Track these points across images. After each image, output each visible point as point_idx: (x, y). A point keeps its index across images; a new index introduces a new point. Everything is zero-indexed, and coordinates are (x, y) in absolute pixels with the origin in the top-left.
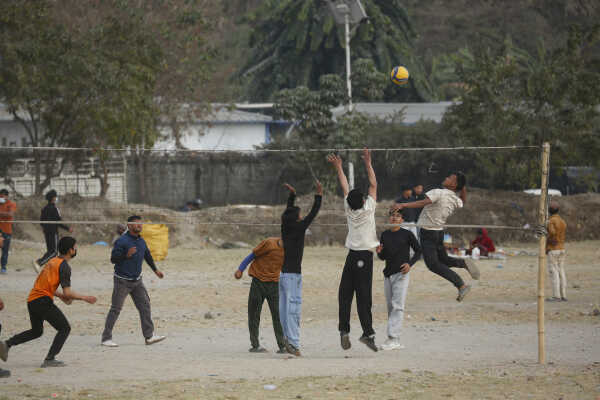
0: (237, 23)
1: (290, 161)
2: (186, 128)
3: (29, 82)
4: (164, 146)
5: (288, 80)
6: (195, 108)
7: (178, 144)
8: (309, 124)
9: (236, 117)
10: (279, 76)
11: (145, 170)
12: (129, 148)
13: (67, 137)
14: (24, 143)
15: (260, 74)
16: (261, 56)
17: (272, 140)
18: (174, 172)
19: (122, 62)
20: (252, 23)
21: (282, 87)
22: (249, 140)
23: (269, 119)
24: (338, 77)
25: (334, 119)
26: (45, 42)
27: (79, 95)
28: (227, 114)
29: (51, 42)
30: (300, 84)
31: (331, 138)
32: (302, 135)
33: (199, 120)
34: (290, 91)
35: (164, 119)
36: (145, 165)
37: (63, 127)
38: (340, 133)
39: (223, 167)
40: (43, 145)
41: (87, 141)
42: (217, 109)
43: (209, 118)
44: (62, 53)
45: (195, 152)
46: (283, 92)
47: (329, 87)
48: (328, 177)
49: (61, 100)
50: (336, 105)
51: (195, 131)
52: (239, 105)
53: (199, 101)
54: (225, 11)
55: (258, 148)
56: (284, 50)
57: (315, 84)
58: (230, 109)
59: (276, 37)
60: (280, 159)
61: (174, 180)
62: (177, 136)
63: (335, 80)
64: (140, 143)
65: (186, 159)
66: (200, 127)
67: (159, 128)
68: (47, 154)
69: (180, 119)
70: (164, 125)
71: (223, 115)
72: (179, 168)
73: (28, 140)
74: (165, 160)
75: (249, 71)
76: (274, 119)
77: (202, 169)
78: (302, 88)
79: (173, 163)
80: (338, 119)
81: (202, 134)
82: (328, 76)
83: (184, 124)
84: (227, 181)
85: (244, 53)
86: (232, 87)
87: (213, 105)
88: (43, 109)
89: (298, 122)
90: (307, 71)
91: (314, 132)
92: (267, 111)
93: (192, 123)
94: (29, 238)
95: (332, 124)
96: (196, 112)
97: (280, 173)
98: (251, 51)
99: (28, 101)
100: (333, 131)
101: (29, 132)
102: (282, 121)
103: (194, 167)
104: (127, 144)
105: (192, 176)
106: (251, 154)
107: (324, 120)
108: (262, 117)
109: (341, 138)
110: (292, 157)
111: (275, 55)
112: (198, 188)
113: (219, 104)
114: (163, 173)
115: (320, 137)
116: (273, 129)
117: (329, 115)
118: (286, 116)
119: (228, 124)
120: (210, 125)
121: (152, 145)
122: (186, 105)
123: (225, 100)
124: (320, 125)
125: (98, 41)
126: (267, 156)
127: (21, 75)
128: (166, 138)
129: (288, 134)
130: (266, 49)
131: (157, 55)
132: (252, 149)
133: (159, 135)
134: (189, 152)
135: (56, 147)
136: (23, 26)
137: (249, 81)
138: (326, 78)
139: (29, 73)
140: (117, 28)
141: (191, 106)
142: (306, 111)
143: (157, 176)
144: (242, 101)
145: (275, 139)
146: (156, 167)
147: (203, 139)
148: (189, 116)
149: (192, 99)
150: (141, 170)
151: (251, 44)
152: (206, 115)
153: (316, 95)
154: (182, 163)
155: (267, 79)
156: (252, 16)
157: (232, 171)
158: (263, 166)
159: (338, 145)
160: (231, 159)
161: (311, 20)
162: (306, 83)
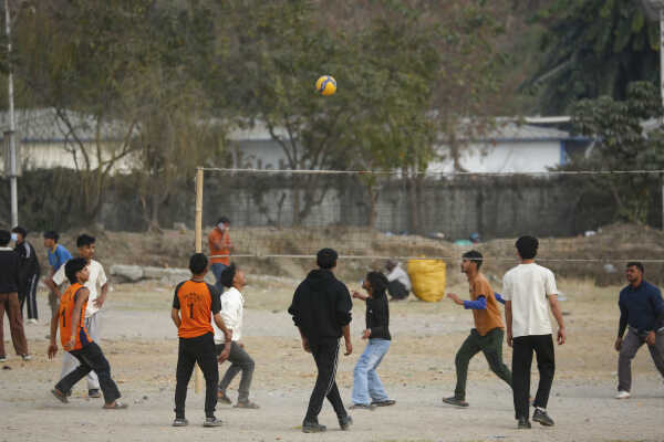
0: (528, 23)
1: (592, 185)
2: (466, 146)
3: (288, 96)
4: (441, 168)
5: (587, 87)
6: (477, 123)
7: (457, 166)
8: (613, 141)
9: (525, 133)
10: (577, 84)
11: (418, 197)
12: (399, 171)
13: (329, 158)
14: (282, 166)
15: (555, 83)
16: (556, 61)
17: (569, 160)
18: (452, 198)
19: (392, 70)
20: (545, 21)
21: (580, 97)
22: (541, 161)
23: (565, 135)
24: (649, 84)
25: (644, 135)
26: (305, 50)
27: (343, 110)
28: (515, 129)
29: (311, 50)
30: (605, 93)
31: (640, 156)
32: (605, 153)
33: (482, 137)
34: (590, 102)
35: (440, 136)
36: (418, 190)
37: (325, 146)
38: (652, 151)
39: (510, 192)
40: (303, 168)
41: (352, 163)
42: (504, 124)
43: (494, 135)
44: (324, 62)
45: (476, 174)
46: (582, 103)
47: (638, 96)
48: (636, 203)
49: (323, 116)
50: (646, 117)
51: (476, 150)
52: (529, 119)
53: (482, 115)
54: (514, 8)
55: (551, 169)
56: (584, 53)
57: (621, 94)
58: (519, 124)
59: (574, 38)
60: (578, 183)
61: (452, 207)
62: (455, 155)
63: (646, 87)
64: (413, 164)
65: (465, 182)
66: (482, 146)
67: (435, 147)
68: (307, 177)
69: (460, 136)
70: (441, 143)
71: (510, 131)
72: (457, 193)
73: (287, 162)
74: (442, 184)
75: (541, 79)
76: (572, 134)
77: (484, 194)
78: (605, 97)
79: (451, 188)
80: (649, 135)
81: (484, 154)
82: (638, 83)
83: (463, 142)
84: (514, 207)
85: (535, 58)
86: (520, 98)
87: (498, 119)
88: (302, 127)
89: (600, 139)
90: (611, 78)
91: (620, 150)
92: (562, 126)
93: (474, 141)
94: (286, 274)
95: (642, 140)
96: (479, 128)
97: (578, 199)
98: (544, 56)
99: (286, 116)
100: (643, 149)
101: (287, 153)
102: (580, 137)
103: (475, 192)
104: (397, 166)
105: (473, 203)
106: (544, 177)
107: (633, 136)
108: (556, 133)
109: (654, 157)
110: (592, 181)
111: (573, 59)
112: (479, 217)
113: (506, 119)
114: (438, 199)
115: (628, 156)
116: (569, 146)
117: (638, 130)
118: (586, 131)
119: (516, 141)
120: (494, 142)
121: (426, 166)
122: (467, 120)
123: (512, 114)
124: (627, 142)
125: (365, 47)
126: (562, 179)
127: (279, 88)
128: (442, 159)
129: (588, 153)
130: (562, 53)
131: (431, 62)
132: (545, 171)
133: (434, 155)
134: (470, 175)
135: (316, 171)
136: (282, 32)
137: (542, 90)
138: (634, 86)
139: (287, 85)
140: (386, 31)
141: (473, 121)
142: (611, 126)
143: (431, 203)
144: (533, 114)
145: (572, 158)
146: (431, 194)
147: (485, 159)
148: (470, 133)
149: (474, 112)
150: (414, 196)
151: (542, 48)
152: (490, 130)
153: (623, 106)
154: (462, 187)
155: (563, 88)
156: (546, 14)
157: (520, 197)
158: (557, 191)
159: (649, 166)
160: (519, 183)
161: (616, 16)
162: (610, 92)
